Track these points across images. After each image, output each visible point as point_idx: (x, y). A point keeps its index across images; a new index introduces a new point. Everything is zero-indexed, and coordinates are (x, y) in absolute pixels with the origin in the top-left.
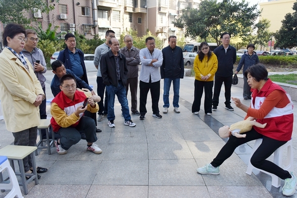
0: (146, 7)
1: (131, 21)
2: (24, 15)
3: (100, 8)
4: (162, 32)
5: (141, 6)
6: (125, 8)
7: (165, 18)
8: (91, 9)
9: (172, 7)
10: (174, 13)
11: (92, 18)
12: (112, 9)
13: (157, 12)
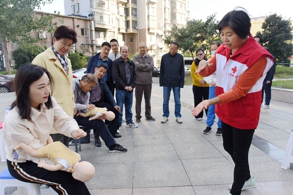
0: (137, 28)
1: (124, 40)
2: (32, 36)
3: (97, 29)
4: (151, 50)
5: (133, 28)
6: (119, 29)
7: (154, 37)
8: (89, 30)
9: (159, 28)
10: (161, 33)
11: (90, 39)
12: (108, 30)
13: (147, 32)
